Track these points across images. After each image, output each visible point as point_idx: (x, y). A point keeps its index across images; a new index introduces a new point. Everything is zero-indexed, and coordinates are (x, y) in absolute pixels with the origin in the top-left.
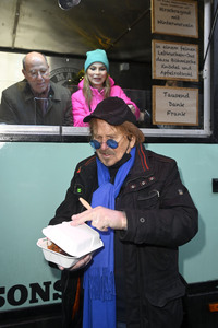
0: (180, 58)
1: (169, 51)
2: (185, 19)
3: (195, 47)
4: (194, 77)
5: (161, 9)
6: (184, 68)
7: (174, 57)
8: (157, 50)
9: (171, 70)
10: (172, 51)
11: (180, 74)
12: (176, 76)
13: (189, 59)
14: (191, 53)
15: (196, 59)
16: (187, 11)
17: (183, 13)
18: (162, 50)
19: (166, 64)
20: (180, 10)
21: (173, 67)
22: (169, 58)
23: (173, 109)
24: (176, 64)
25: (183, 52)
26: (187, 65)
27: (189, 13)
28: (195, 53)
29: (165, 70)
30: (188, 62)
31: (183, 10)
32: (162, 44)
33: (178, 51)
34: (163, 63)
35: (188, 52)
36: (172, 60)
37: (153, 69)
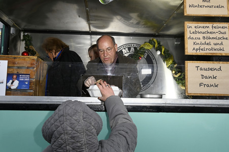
0: (211, 36)
1: (200, 30)
3: (228, 25)
4: (227, 51)
6: (216, 44)
7: (205, 35)
8: (188, 30)
9: (202, 47)
10: (204, 30)
11: (211, 49)
12: (208, 52)
13: (221, 36)
14: (223, 30)
15: (228, 35)
18: (193, 30)
19: (198, 41)
21: (205, 44)
22: (201, 36)
23: (205, 81)
24: (208, 41)
25: (215, 30)
26: (219, 41)
28: (227, 31)
29: (197, 47)
30: (220, 38)
33: (210, 30)
34: (194, 41)
35: (220, 29)
36: (204, 38)
37: (186, 46)
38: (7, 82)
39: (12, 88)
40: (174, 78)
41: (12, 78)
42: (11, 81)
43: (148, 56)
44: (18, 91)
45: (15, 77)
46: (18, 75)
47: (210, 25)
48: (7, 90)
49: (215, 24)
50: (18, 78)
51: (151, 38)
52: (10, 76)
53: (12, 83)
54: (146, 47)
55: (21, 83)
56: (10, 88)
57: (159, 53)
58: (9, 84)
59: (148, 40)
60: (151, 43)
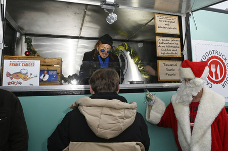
0: (171, 45)
1: (165, 42)
2: (172, 25)
3: (179, 39)
4: (179, 55)
5: (160, 21)
6: (173, 50)
8: (158, 41)
9: (166, 52)
10: (167, 42)
11: (171, 53)
12: (169, 55)
13: (176, 45)
14: (176, 42)
15: (179, 45)
16: (173, 21)
17: (171, 22)
18: (161, 41)
19: (164, 48)
20: (169, 21)
21: (168, 50)
22: (165, 45)
23: (169, 72)
24: (169, 49)
25: (172, 42)
26: (175, 49)
27: (174, 22)
28: (179, 43)
29: (163, 52)
30: (175, 47)
31: (171, 21)
32: (161, 38)
33: (170, 42)
34: (162, 48)
35: (175, 42)
36: (167, 46)
37: (157, 51)
38: (40, 75)
39: (44, 80)
40: (139, 70)
41: (44, 73)
42: (43, 75)
43: (121, 55)
44: (49, 82)
45: (46, 72)
46: (48, 71)
47: (169, 39)
48: (40, 81)
49: (173, 39)
50: (48, 73)
51: (123, 43)
52: (42, 72)
53: (44, 77)
54: (120, 49)
55: (50, 76)
56: (42, 80)
57: (129, 53)
58: (42, 77)
59: (121, 44)
60: (123, 46)
